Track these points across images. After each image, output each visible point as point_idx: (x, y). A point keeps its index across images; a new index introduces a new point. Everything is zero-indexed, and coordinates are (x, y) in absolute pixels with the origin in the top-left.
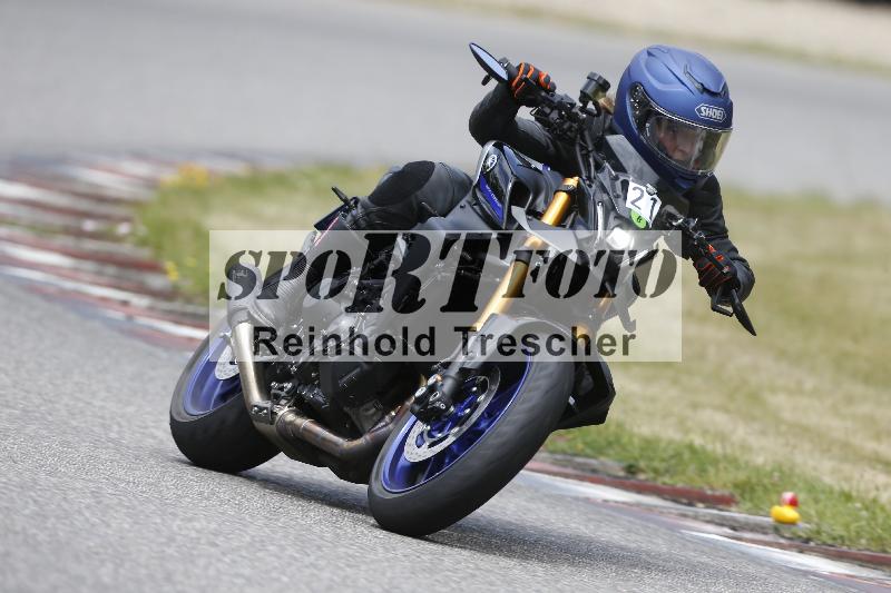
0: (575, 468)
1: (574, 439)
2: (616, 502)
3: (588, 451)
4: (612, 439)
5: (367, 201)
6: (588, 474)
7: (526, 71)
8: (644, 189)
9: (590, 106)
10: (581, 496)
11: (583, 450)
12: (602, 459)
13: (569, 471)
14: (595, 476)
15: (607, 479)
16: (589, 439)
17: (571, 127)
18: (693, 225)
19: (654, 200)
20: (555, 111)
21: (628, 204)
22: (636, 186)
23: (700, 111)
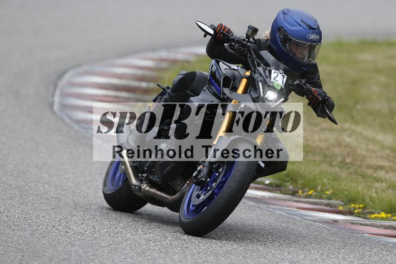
8: (278, 72)
9: (251, 40)
17: (244, 50)
18: (303, 82)
19: (284, 76)
20: (237, 44)
21: (272, 80)
22: (275, 71)
23: (309, 37)
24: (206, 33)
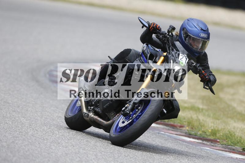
0: (228, 149)
1: (228, 141)
2: (240, 158)
3: (232, 144)
4: (239, 141)
5: (114, 59)
6: (232, 151)
7: (154, 25)
8: (184, 55)
9: (170, 34)
10: (230, 157)
11: (231, 144)
12: (236, 146)
13: (227, 150)
14: (234, 151)
15: (237, 152)
16: (232, 141)
17: (165, 39)
18: (198, 65)
19: (187, 59)
20: (161, 35)
21: (179, 60)
22: (182, 55)
23: (201, 35)
24: (144, 26)
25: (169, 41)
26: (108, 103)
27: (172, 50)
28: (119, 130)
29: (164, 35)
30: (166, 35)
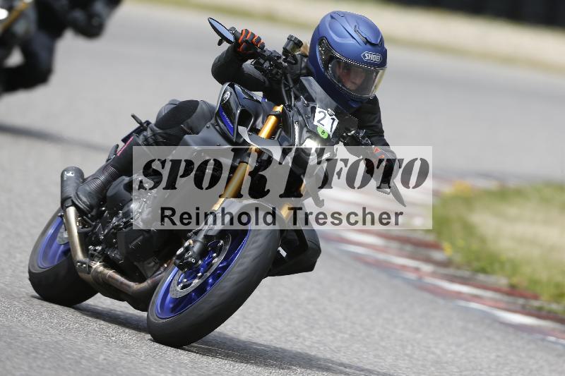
7: (246, 35)
8: (326, 112)
17: (278, 72)
18: (362, 134)
19: (334, 120)
20: (268, 62)
21: (315, 123)
22: (321, 110)
23: (365, 56)
24: (223, 39)
25: (288, 75)
26: (141, 237)
27: (295, 99)
28: (171, 306)
29: (275, 61)
30: (281, 61)
